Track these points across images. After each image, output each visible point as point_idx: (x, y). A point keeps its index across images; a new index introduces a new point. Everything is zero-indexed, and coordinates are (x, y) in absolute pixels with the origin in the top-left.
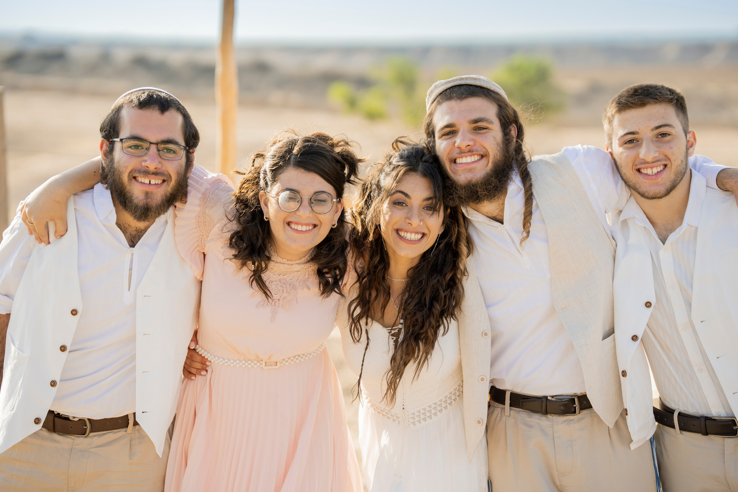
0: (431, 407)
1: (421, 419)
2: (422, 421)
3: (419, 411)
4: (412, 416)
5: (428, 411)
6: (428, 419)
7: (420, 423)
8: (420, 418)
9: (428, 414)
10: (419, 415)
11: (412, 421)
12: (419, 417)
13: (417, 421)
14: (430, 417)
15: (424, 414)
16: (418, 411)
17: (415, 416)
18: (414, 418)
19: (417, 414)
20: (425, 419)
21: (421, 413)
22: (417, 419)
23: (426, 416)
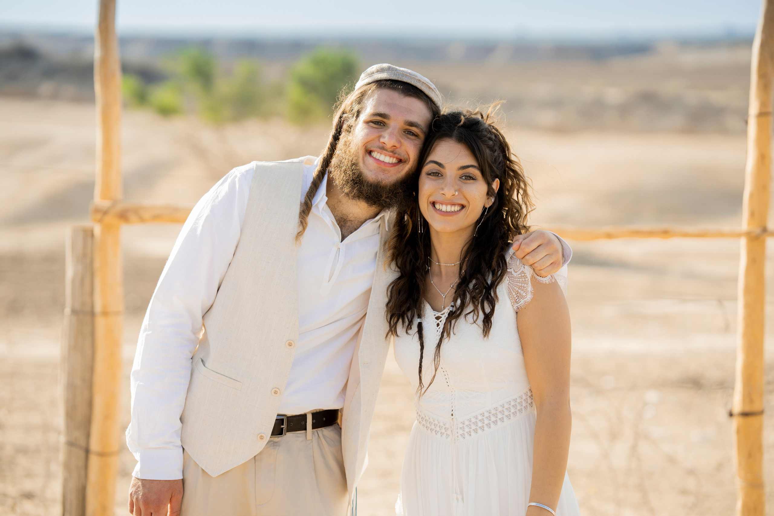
0: (484, 416)
1: (471, 430)
2: (473, 433)
4: (461, 425)
5: (480, 421)
6: (480, 431)
8: (470, 428)
9: (480, 424)
11: (461, 432)
12: (470, 426)
13: (467, 432)
15: (476, 423)
16: (468, 420)
17: (465, 425)
18: (464, 428)
19: (467, 423)
20: (476, 431)
22: (467, 429)
23: (478, 427)
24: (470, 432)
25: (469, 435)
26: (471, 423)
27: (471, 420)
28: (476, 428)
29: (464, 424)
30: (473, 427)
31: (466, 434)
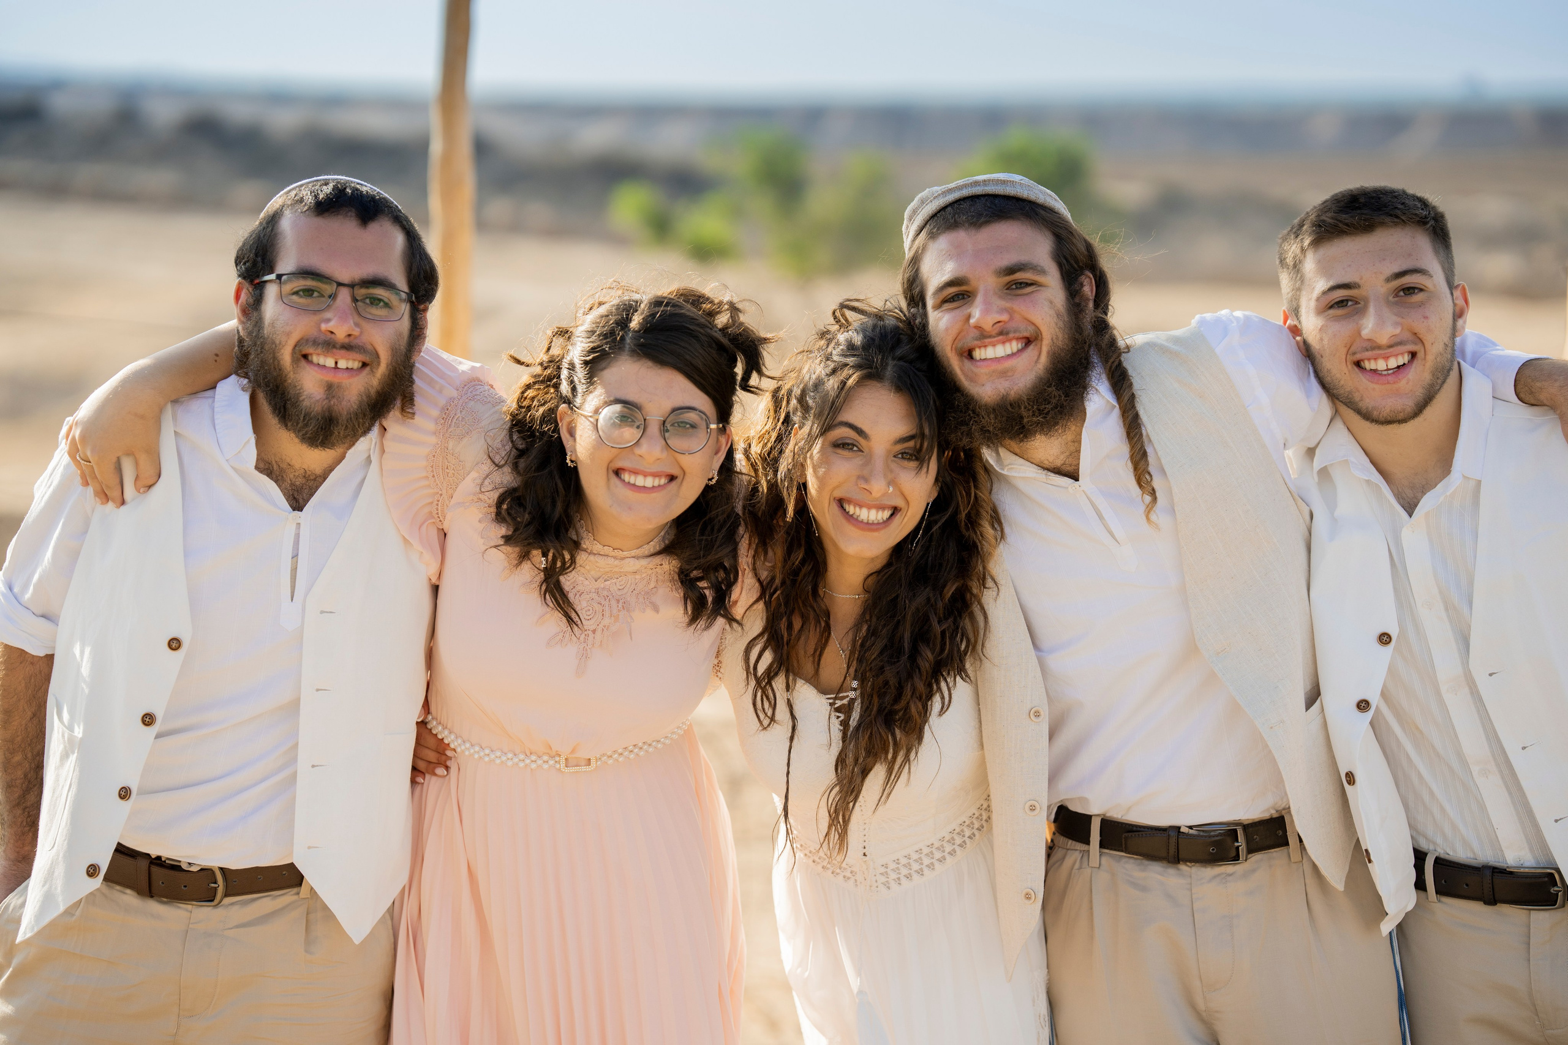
0: (921, 854)
1: (902, 876)
2: (904, 881)
3: (896, 861)
4: (883, 870)
5: (916, 860)
6: (915, 876)
7: (899, 884)
8: (899, 874)
9: (915, 866)
10: (898, 868)
11: (883, 879)
12: (898, 871)
13: (894, 880)
14: (920, 872)
15: (908, 866)
16: (894, 861)
17: (888, 870)
18: (887, 874)
19: (893, 866)
20: (908, 877)
21: (900, 865)
22: (893, 876)
23: (912, 870)
24: (899, 879)
25: (896, 884)
27: (900, 860)
28: (908, 872)
30: (904, 871)
31: (892, 882)
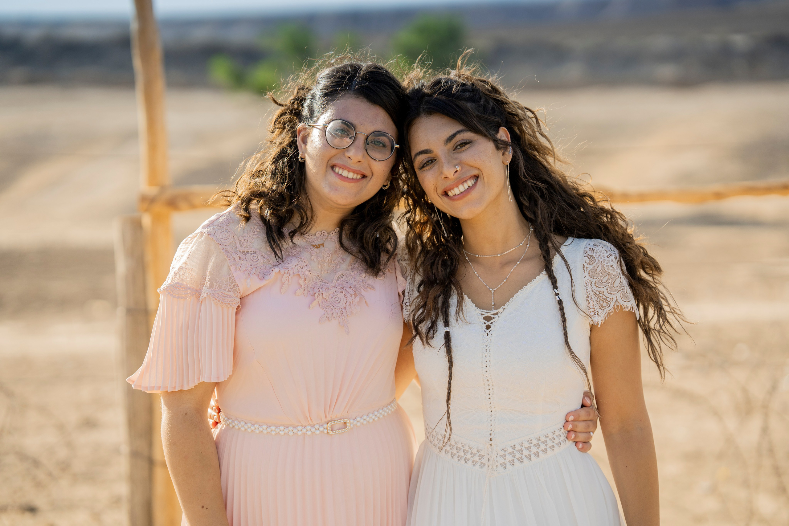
0: (531, 443)
1: (515, 459)
2: (517, 463)
3: (513, 447)
4: (502, 453)
5: (527, 448)
6: (525, 460)
7: (513, 465)
8: (514, 457)
9: (526, 453)
10: (513, 453)
11: (501, 461)
12: (513, 455)
13: (509, 461)
14: (529, 457)
15: (521, 451)
16: (512, 446)
17: (506, 453)
18: (505, 456)
19: (510, 450)
20: (520, 460)
21: (515, 450)
22: (509, 458)
23: (523, 455)
25: (511, 464)
26: (514, 451)
27: (515, 447)
28: (521, 456)
29: (505, 451)
30: (518, 455)
31: (508, 464)
